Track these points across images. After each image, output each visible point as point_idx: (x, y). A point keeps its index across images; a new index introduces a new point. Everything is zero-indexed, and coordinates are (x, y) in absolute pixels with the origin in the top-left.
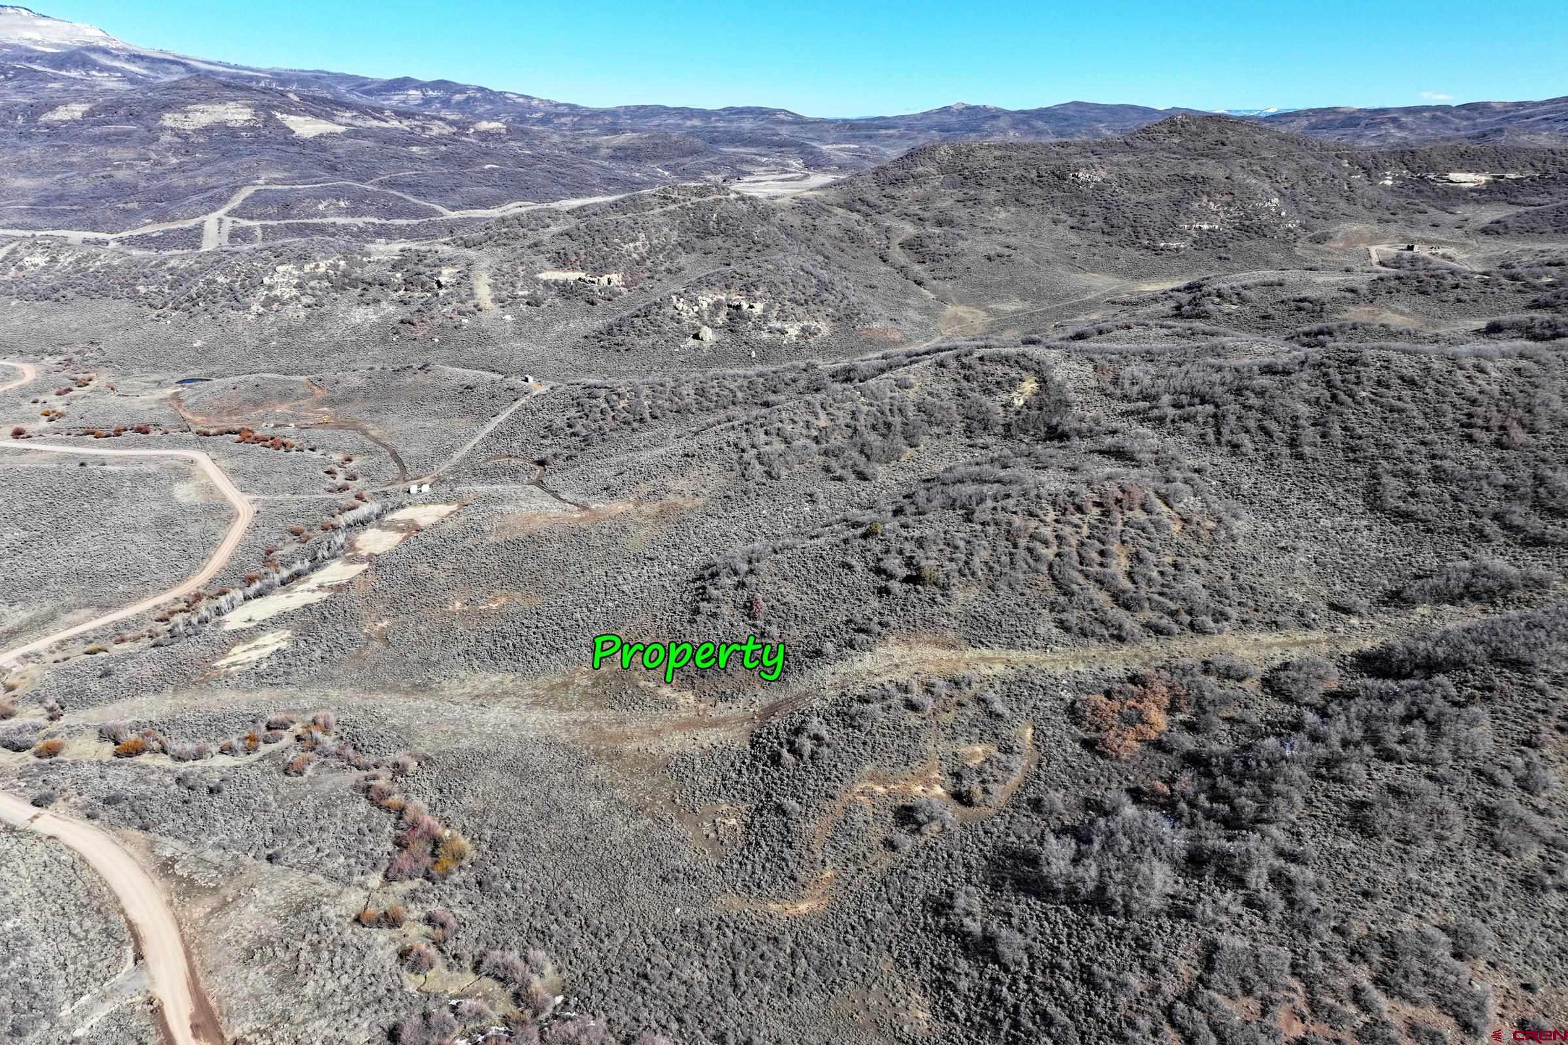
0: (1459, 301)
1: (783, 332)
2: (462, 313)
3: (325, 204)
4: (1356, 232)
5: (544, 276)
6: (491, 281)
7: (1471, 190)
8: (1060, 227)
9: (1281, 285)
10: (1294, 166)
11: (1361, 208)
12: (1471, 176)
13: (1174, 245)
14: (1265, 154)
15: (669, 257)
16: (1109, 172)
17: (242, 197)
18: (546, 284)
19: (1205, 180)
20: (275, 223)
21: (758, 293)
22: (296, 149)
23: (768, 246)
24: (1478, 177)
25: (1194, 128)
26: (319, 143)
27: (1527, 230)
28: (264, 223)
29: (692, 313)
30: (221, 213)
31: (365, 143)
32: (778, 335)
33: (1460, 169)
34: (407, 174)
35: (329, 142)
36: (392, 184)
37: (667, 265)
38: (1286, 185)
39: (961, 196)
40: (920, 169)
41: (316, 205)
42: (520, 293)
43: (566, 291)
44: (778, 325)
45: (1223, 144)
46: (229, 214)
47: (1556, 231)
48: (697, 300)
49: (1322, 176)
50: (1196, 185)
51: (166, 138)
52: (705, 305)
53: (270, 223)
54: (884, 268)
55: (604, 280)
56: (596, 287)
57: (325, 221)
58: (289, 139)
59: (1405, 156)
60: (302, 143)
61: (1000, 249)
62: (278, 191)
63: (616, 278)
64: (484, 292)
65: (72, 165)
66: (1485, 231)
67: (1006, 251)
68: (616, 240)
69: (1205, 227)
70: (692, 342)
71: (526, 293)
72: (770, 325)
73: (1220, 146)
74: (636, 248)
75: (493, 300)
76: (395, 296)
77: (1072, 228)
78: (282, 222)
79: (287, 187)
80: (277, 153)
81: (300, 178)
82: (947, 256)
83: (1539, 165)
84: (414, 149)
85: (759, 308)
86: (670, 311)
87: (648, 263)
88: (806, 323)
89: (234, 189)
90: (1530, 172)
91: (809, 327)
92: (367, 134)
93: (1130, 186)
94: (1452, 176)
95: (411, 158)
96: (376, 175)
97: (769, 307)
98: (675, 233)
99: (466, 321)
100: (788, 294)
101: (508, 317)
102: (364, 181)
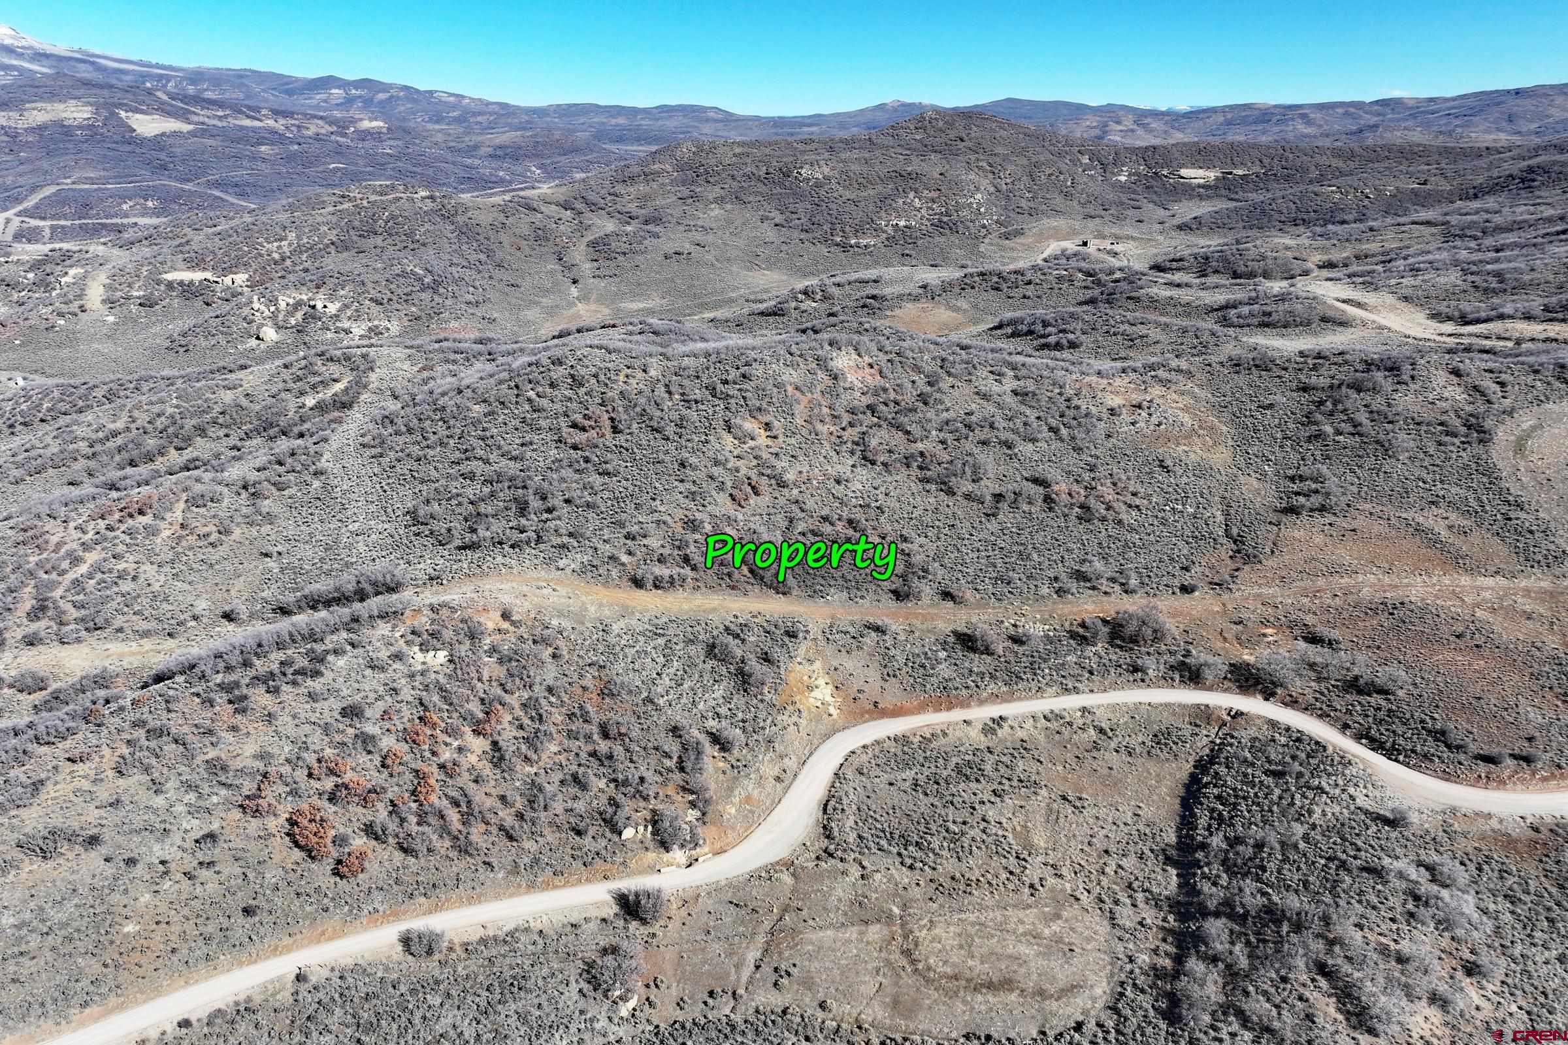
0: (1024, 297)
1: (348, 332)
2: (61, 315)
3: (131, 203)
4: (1054, 228)
5: (169, 277)
6: (108, 281)
7: (1199, 186)
8: (765, 224)
9: (875, 281)
10: (1025, 162)
11: (1075, 203)
12: (1201, 172)
13: (864, 242)
14: (999, 150)
15: (313, 257)
16: (833, 169)
17: (42, 196)
18: (170, 285)
19: (918, 176)
20: (68, 223)
21: (342, 293)
22: (129, 148)
23: (424, 245)
24: (1207, 173)
25: (941, 124)
26: (158, 142)
27: (1215, 224)
28: (55, 223)
29: (267, 313)
30: (9, 214)
31: (211, 142)
32: (342, 335)
33: (1193, 166)
34: (240, 175)
35: (171, 141)
36: (217, 184)
37: (306, 265)
38: (1008, 181)
39: (686, 193)
40: (656, 167)
41: (120, 205)
42: (135, 294)
43: (188, 291)
44: (346, 324)
45: (962, 140)
46: (18, 214)
47: (1244, 228)
48: (277, 300)
49: (1048, 171)
50: (906, 180)
52: (283, 305)
53: (62, 223)
54: (553, 266)
55: (228, 280)
56: (218, 288)
57: (125, 221)
59: (1147, 154)
60: (142, 142)
61: (687, 247)
62: (82, 190)
63: (241, 278)
64: (95, 294)
66: (1180, 228)
67: (693, 248)
68: (260, 240)
69: (902, 223)
70: (253, 342)
71: (142, 293)
72: (338, 324)
73: (959, 142)
74: (279, 247)
75: (104, 302)
76: (15, 296)
77: (776, 225)
78: (77, 222)
79: (95, 186)
80: (106, 152)
81: (115, 177)
82: (625, 254)
83: (1266, 161)
84: (263, 148)
85: (333, 308)
86: (246, 311)
87: (288, 262)
88: (376, 323)
89: (34, 189)
90: (1257, 169)
91: (377, 327)
92: (215, 132)
93: (847, 183)
94: (1184, 172)
95: (253, 158)
96: (205, 173)
97: (346, 306)
98: (335, 232)
99: (62, 322)
100: (373, 294)
101: (111, 319)
102: (189, 180)
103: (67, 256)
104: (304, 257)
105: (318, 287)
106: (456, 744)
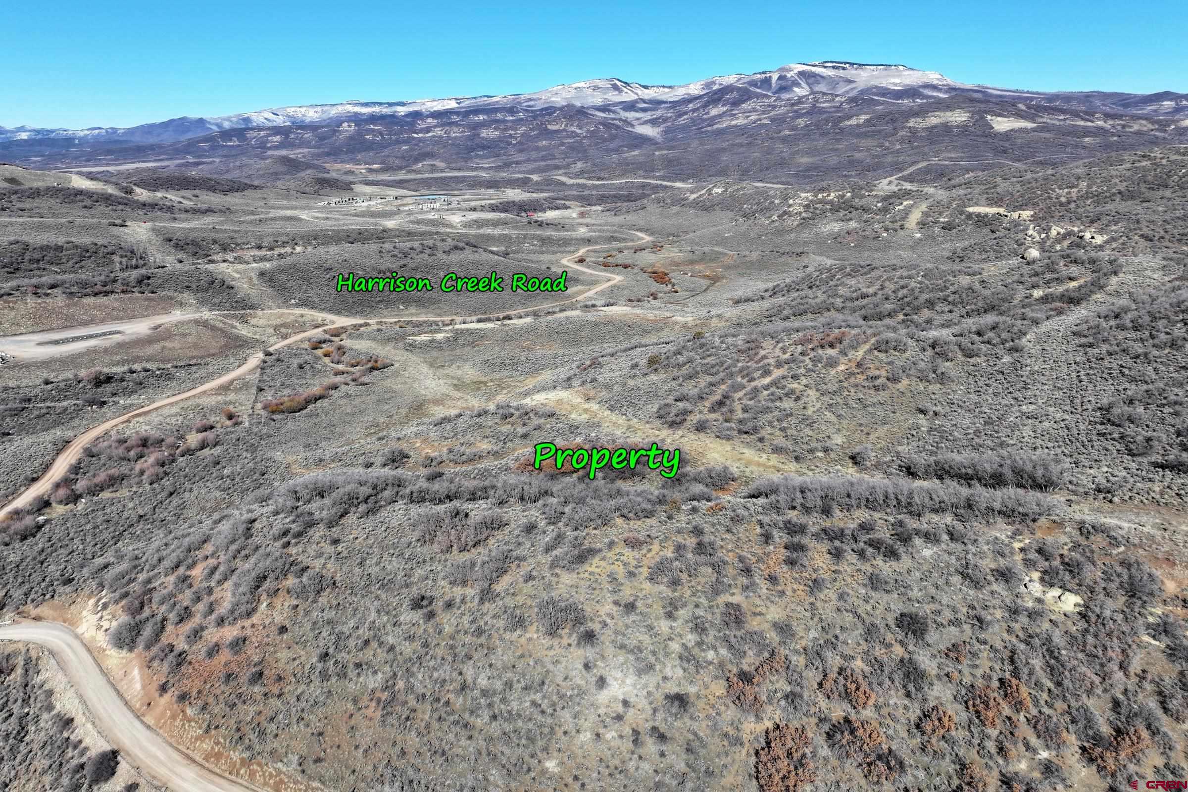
2: (887, 230)
3: (972, 174)
5: (971, 210)
6: (927, 210)
17: (916, 168)
18: (970, 216)
21: (1114, 228)
22: (985, 139)
26: (1007, 136)
29: (1038, 238)
30: (893, 178)
31: (1047, 135)
35: (1016, 135)
36: (1041, 165)
41: (964, 175)
42: (942, 220)
43: (982, 221)
46: (898, 179)
48: (1050, 228)
51: (902, 133)
52: (1054, 233)
55: (1015, 215)
56: (1006, 220)
58: (988, 133)
60: (997, 135)
62: (945, 165)
63: (1026, 214)
64: (915, 216)
65: (837, 150)
68: (1055, 187)
70: (1017, 262)
71: (947, 220)
74: (1069, 193)
75: (918, 224)
76: (865, 217)
79: (953, 163)
80: (968, 142)
81: (968, 157)
84: (1087, 139)
85: (1100, 240)
86: (1020, 236)
87: (1073, 205)
89: (913, 164)
92: (1053, 129)
95: (1076, 146)
96: (1033, 156)
97: (1113, 239)
98: (1125, 184)
99: (885, 235)
100: (1146, 231)
101: (918, 235)
102: (1019, 161)
103: (907, 194)
104: (1088, 202)
105: (1092, 222)
106: (1044, 754)
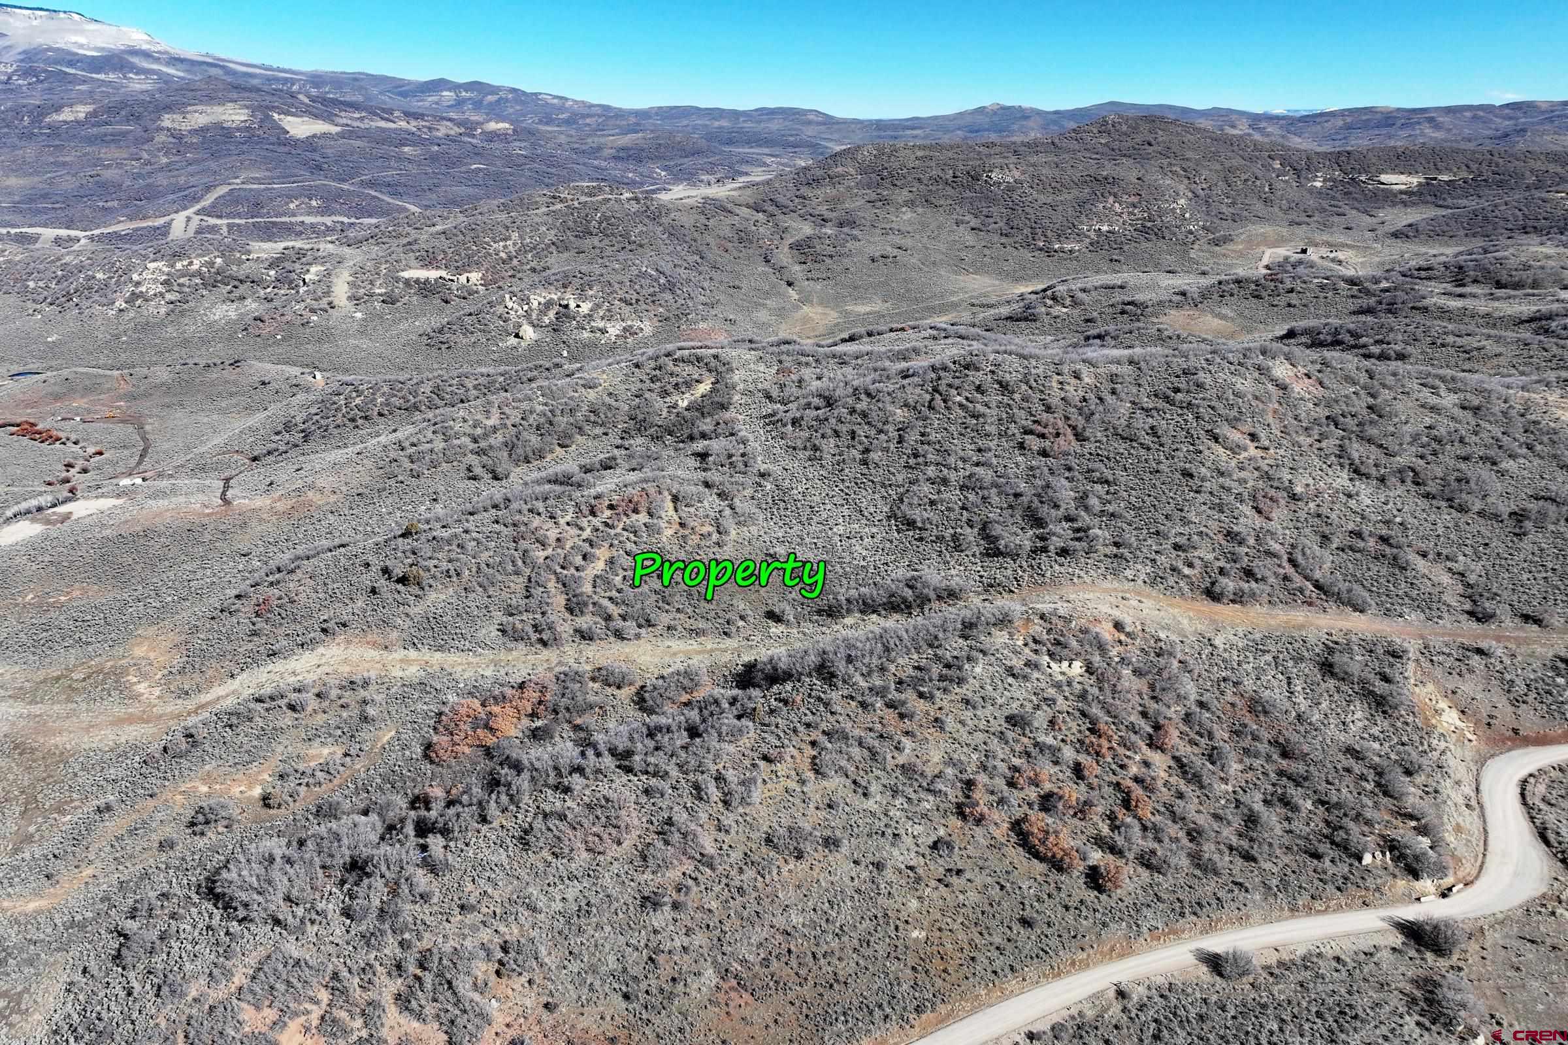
0: (1289, 305)
1: (603, 331)
2: (313, 311)
3: (297, 203)
4: (1262, 234)
5: (406, 274)
6: (351, 279)
7: (1401, 192)
8: (962, 227)
9: (1122, 287)
10: (1218, 167)
11: (1276, 209)
12: (1403, 178)
13: (1068, 247)
14: (1189, 154)
15: (538, 256)
16: (1023, 173)
17: (216, 195)
18: (407, 282)
19: (1115, 181)
20: (243, 221)
21: (591, 293)
22: (286, 149)
23: (641, 246)
24: (1410, 179)
25: (1124, 128)
26: (310, 143)
27: (1436, 232)
28: (231, 221)
29: (520, 312)
30: (190, 212)
31: (358, 143)
32: (598, 335)
33: (1393, 171)
34: (390, 175)
35: (321, 142)
36: (372, 184)
37: (532, 264)
38: (1204, 186)
39: (874, 196)
40: (840, 169)
41: (287, 204)
42: (378, 291)
43: (425, 288)
44: (601, 324)
45: (1150, 144)
46: (197, 213)
47: (1466, 235)
48: (528, 298)
49: (1244, 177)
50: (1104, 185)
51: (161, 138)
52: (535, 304)
53: (237, 221)
54: (762, 268)
55: (463, 279)
56: (454, 286)
57: (293, 219)
58: (283, 140)
59: (1338, 159)
60: (295, 143)
61: (889, 250)
62: (251, 190)
63: (475, 276)
64: (341, 291)
65: (64, 164)
66: (1396, 235)
67: (896, 252)
68: (487, 239)
69: (1105, 228)
70: (513, 341)
71: (383, 291)
72: (593, 324)
73: (1147, 146)
74: (505, 247)
75: (349, 298)
76: (262, 293)
77: (973, 229)
78: (250, 221)
79: (263, 186)
80: (265, 153)
81: (278, 177)
82: (831, 256)
83: (1474, 166)
84: (406, 149)
85: (585, 308)
86: (500, 310)
87: (515, 262)
88: (629, 323)
89: (208, 189)
90: (1464, 174)
91: (631, 327)
92: (360, 134)
93: (1041, 187)
94: (1384, 178)
95: (399, 158)
96: (358, 174)
97: (598, 306)
98: (553, 232)
99: (315, 318)
100: (621, 294)
101: (359, 315)
102: (344, 180)
103: (300, 254)
104: (529, 256)
105: (565, 286)
106: (1138, 758)
